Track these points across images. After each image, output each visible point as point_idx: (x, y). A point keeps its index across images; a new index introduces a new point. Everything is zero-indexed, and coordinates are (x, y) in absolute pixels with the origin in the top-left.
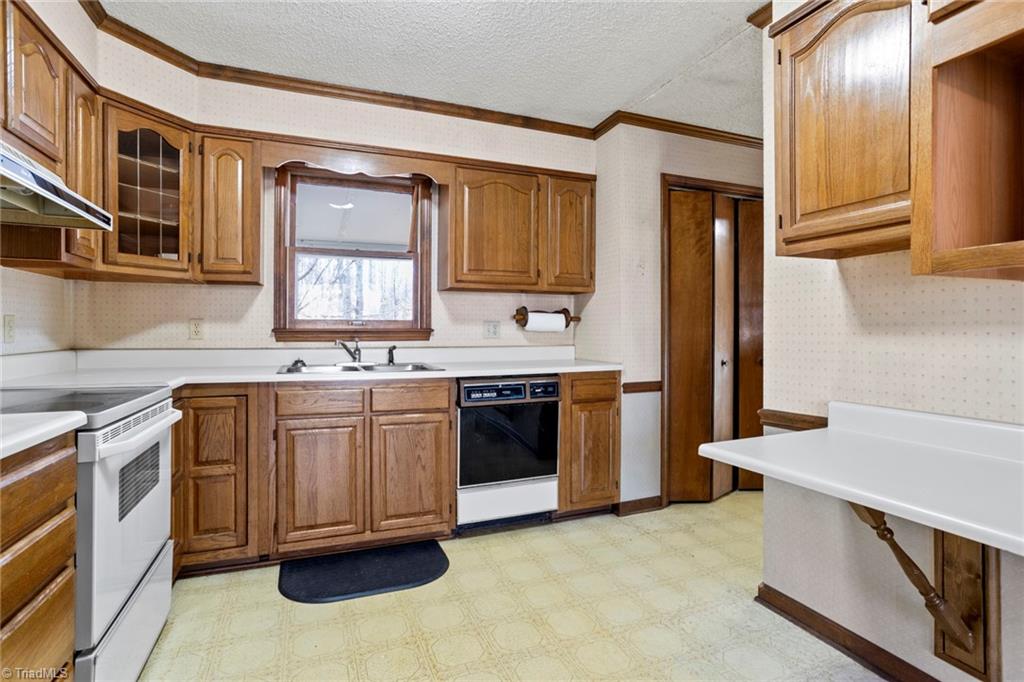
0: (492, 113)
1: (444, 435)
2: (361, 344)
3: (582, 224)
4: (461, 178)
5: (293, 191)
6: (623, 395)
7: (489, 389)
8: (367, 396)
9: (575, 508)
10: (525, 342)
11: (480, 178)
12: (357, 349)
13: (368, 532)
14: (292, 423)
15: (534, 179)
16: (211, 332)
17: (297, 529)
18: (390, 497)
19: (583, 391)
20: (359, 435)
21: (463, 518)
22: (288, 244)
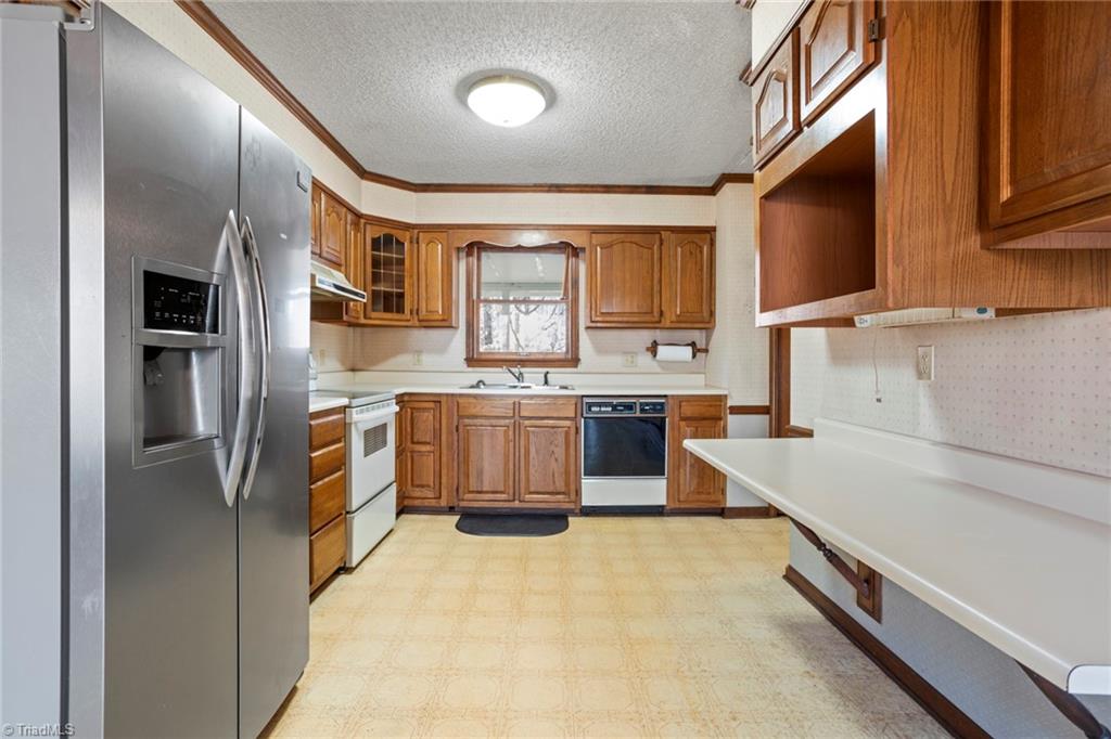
0: (619, 187)
1: (572, 438)
2: (523, 370)
3: (701, 270)
4: (594, 242)
5: (479, 259)
6: (729, 416)
7: (606, 405)
8: (517, 406)
9: (683, 506)
10: (659, 370)
11: (610, 240)
12: (521, 373)
13: (517, 502)
14: (467, 421)
15: (657, 236)
16: (428, 360)
17: (470, 492)
18: (531, 478)
19: (688, 410)
20: (511, 433)
21: (586, 502)
22: (475, 297)
